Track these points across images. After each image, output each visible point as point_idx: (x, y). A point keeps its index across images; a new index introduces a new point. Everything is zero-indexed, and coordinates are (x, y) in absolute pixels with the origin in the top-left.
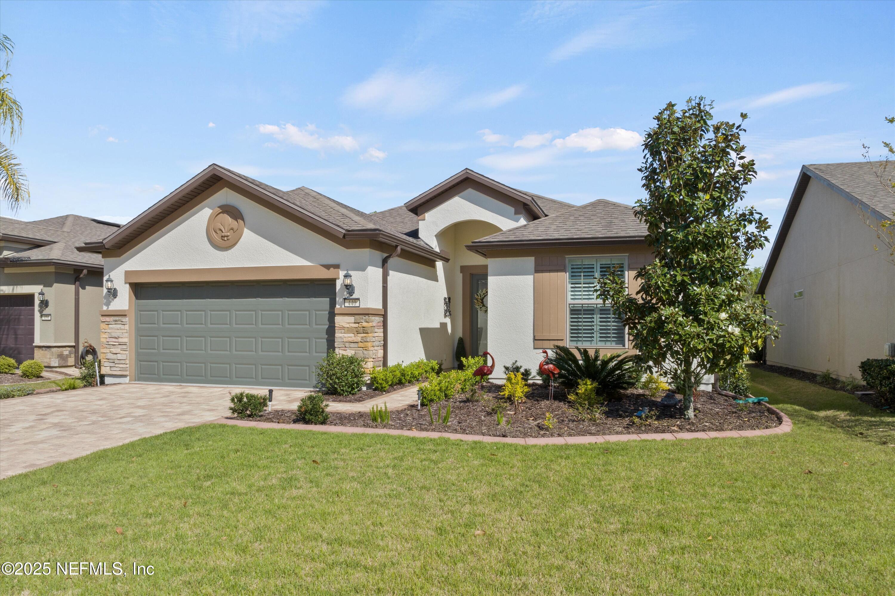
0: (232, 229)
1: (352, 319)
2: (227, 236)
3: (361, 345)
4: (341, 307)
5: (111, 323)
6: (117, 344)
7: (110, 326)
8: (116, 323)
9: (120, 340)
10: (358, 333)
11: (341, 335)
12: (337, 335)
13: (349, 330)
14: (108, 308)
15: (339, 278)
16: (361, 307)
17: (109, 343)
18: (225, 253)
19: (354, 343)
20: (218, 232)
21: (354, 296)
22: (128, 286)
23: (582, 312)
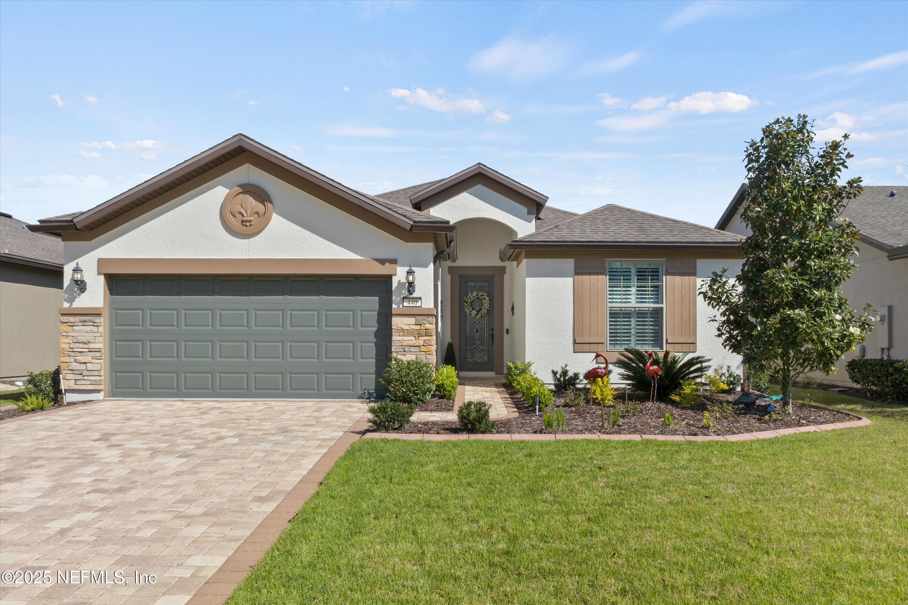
0: (257, 213)
1: (412, 320)
2: (250, 221)
3: (423, 348)
4: (399, 307)
5: (76, 324)
6: (87, 350)
7: (75, 328)
8: (85, 324)
9: (91, 346)
10: (420, 335)
11: (399, 338)
12: (394, 338)
13: (409, 333)
14: (71, 305)
15: (395, 275)
16: (423, 306)
17: (74, 350)
18: (246, 241)
19: (414, 346)
20: (237, 215)
21: (415, 295)
22: (102, 277)
23: (621, 316)
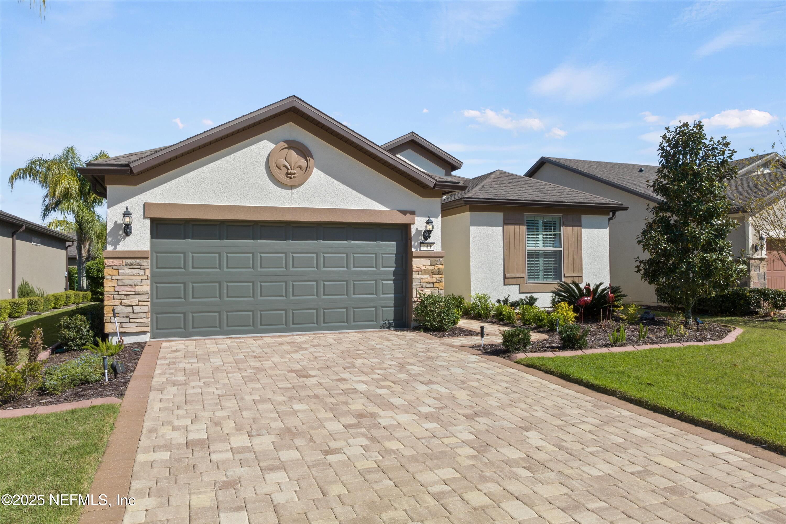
0: (300, 167)
1: (427, 262)
2: (294, 174)
3: (436, 285)
4: (417, 250)
5: (122, 267)
6: (133, 293)
7: (120, 271)
8: (131, 267)
9: (138, 288)
10: (433, 274)
11: (418, 276)
12: (414, 276)
13: (425, 272)
14: (115, 248)
15: (414, 224)
16: (435, 250)
17: (120, 293)
18: (289, 191)
19: (429, 283)
20: (282, 168)
22: (148, 222)
23: (534, 256)
